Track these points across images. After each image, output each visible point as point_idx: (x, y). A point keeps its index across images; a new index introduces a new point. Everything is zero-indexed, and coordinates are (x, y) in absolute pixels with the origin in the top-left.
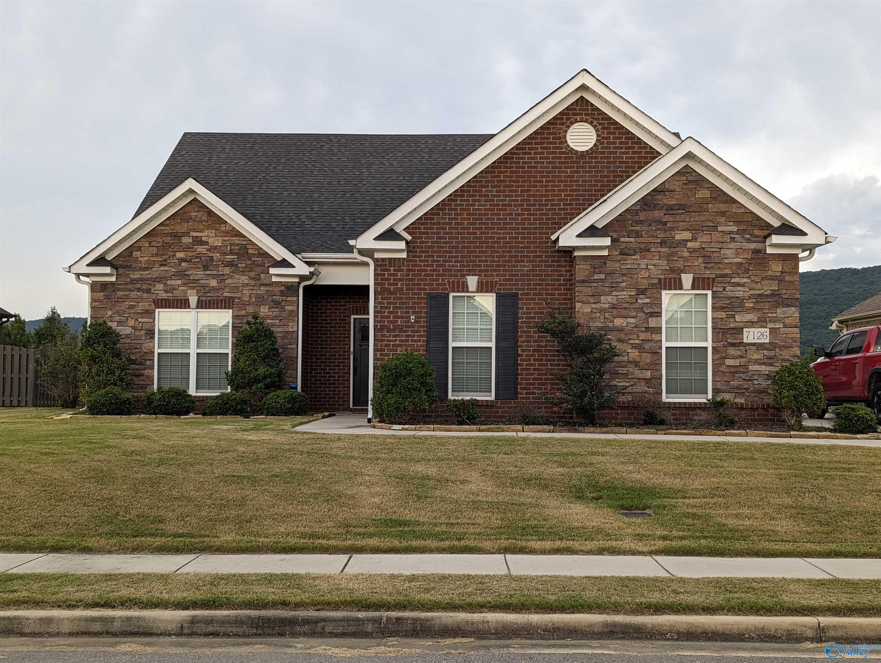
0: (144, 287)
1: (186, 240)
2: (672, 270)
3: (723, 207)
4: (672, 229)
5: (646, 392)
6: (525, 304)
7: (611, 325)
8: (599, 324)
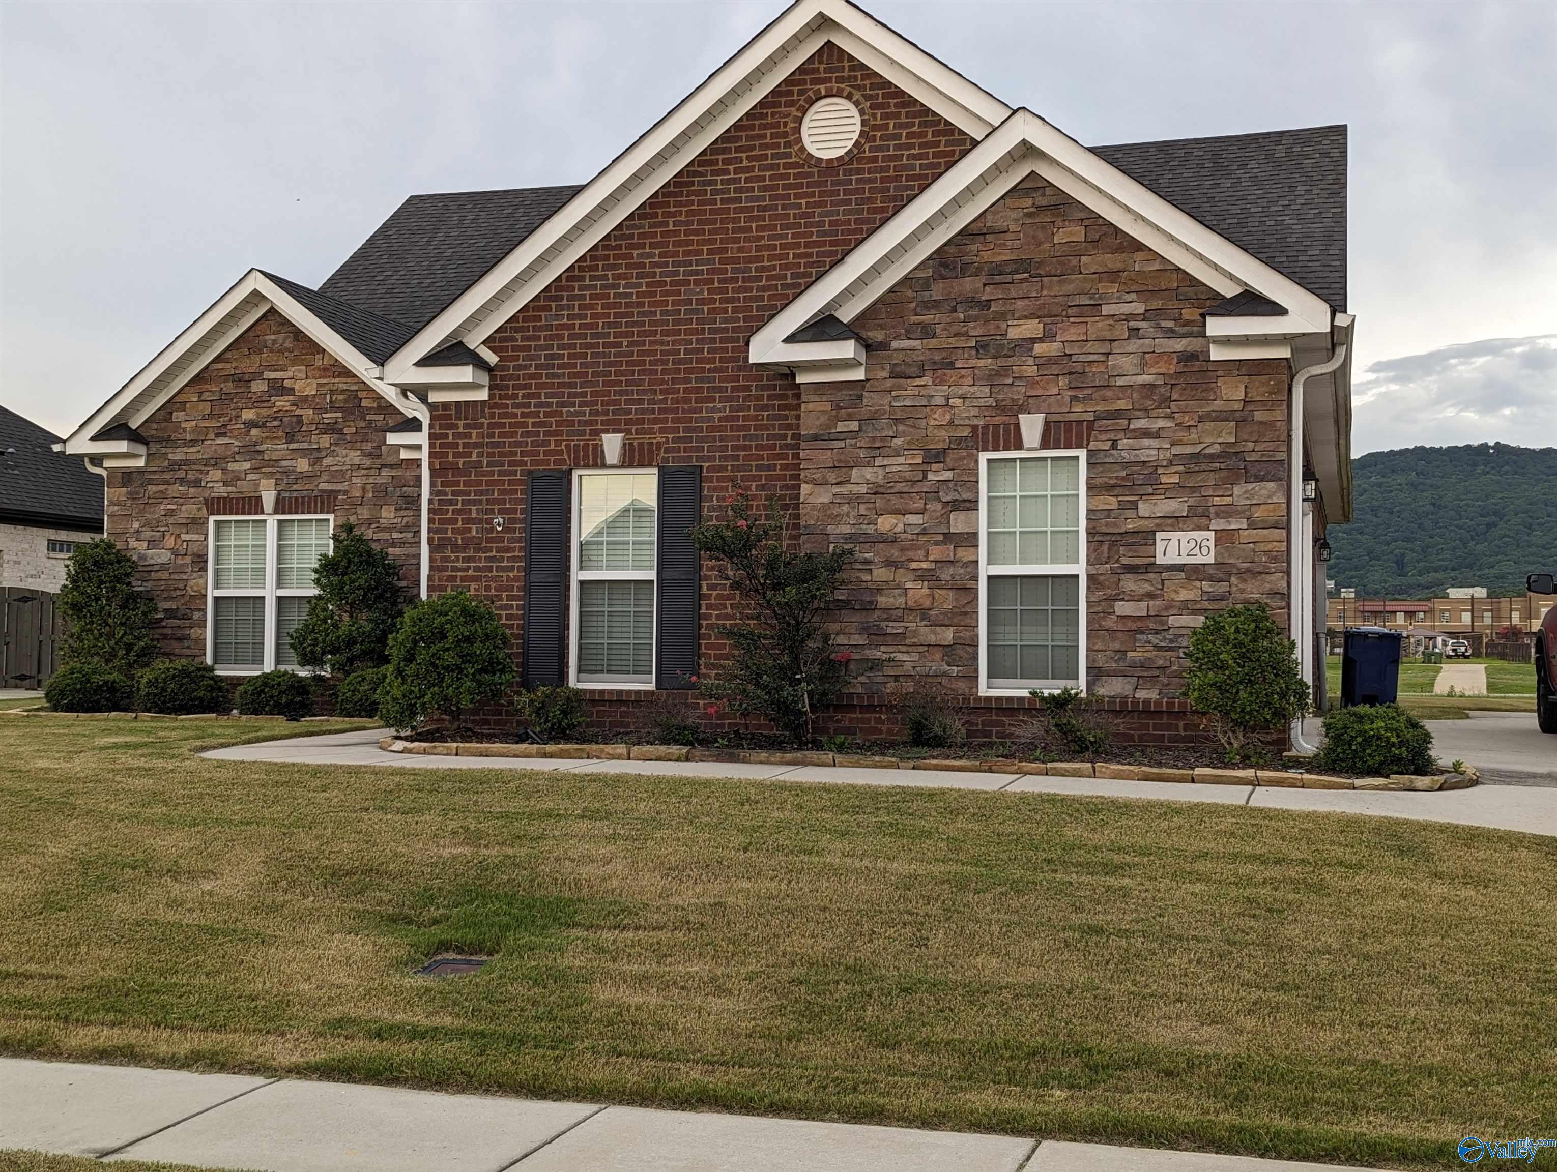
0: (191, 476)
1: (258, 387)
2: (1000, 408)
3: (1113, 261)
4: (1002, 316)
5: (945, 674)
6: (715, 489)
7: (870, 529)
8: (846, 529)
